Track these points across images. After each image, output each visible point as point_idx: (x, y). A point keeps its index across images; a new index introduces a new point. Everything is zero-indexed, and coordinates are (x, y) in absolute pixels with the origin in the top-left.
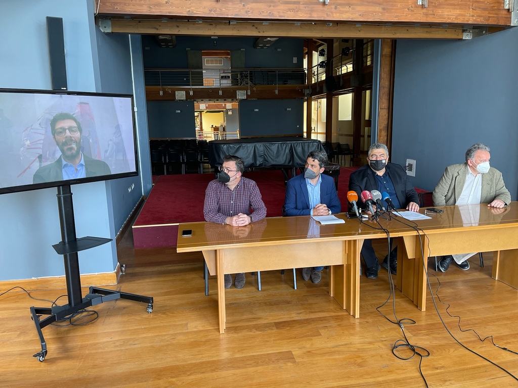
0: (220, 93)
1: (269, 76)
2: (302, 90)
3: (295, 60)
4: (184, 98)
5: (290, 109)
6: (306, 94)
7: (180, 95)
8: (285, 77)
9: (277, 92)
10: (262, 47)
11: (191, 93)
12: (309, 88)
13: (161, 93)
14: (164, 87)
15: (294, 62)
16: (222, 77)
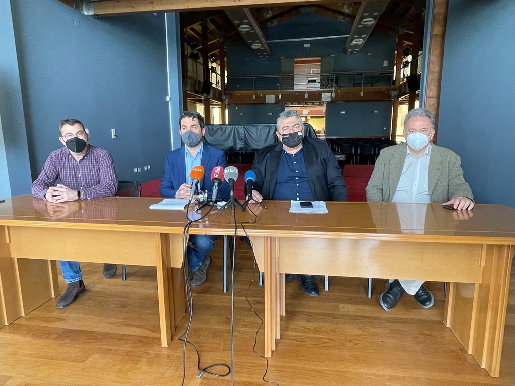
0: (306, 96)
1: (355, 79)
2: (388, 92)
3: (385, 64)
4: (273, 101)
5: (377, 111)
6: (392, 96)
7: (270, 99)
8: (372, 80)
9: (362, 94)
10: (351, 52)
11: (280, 97)
12: (396, 90)
13: (254, 97)
14: (257, 91)
15: (384, 65)
16: (309, 81)
